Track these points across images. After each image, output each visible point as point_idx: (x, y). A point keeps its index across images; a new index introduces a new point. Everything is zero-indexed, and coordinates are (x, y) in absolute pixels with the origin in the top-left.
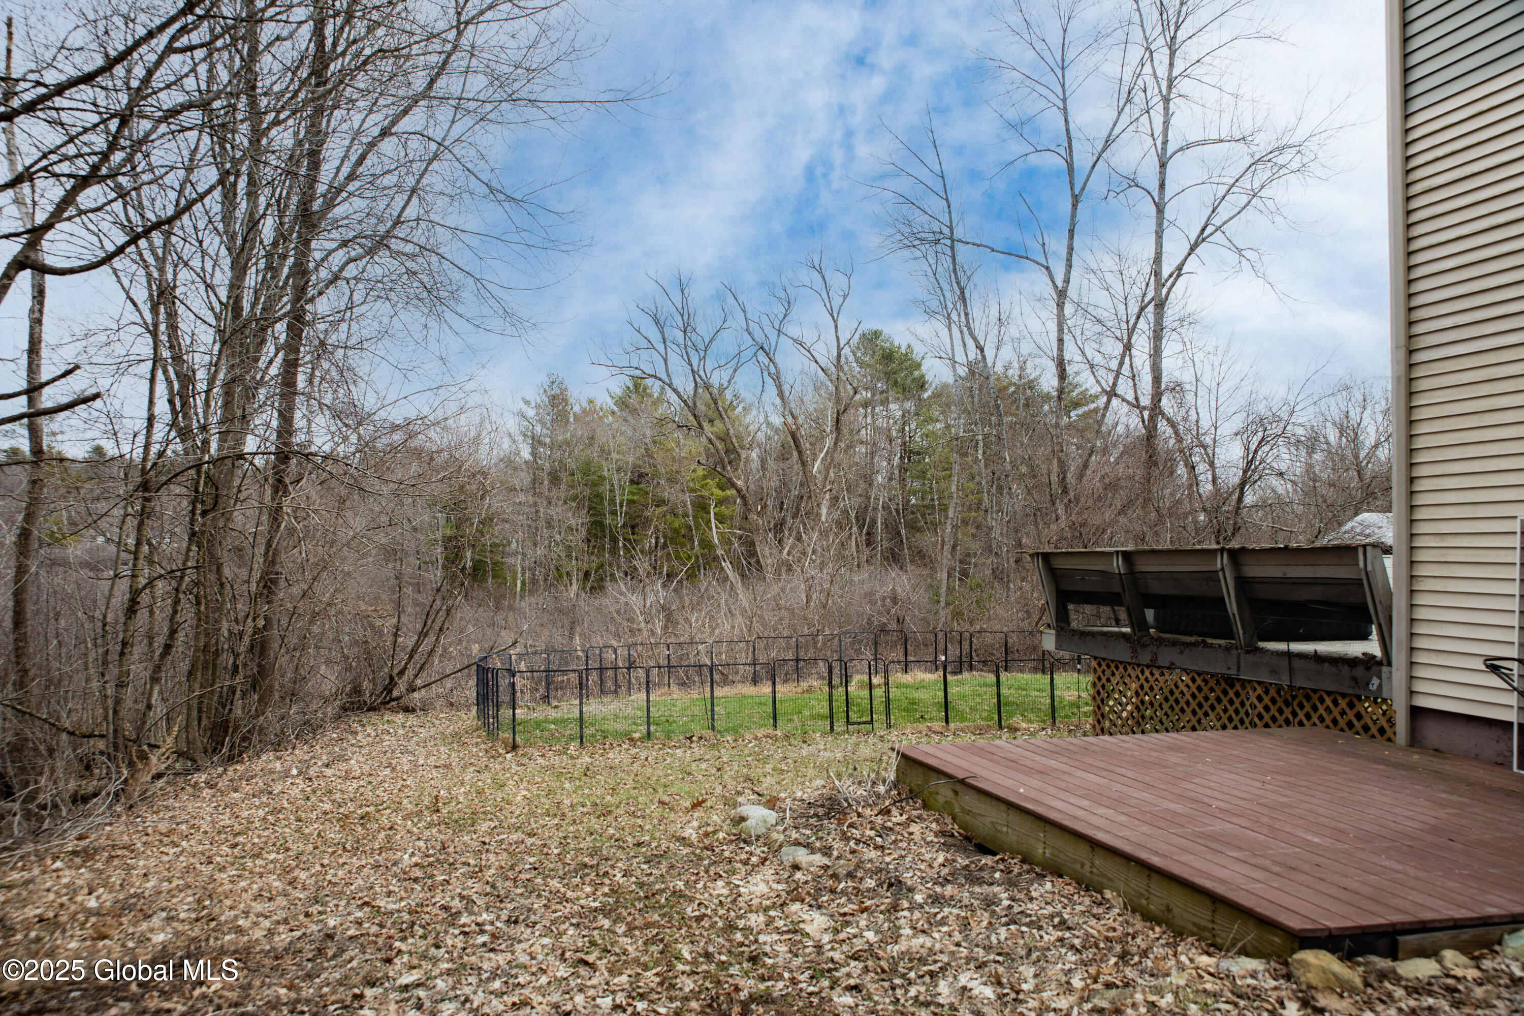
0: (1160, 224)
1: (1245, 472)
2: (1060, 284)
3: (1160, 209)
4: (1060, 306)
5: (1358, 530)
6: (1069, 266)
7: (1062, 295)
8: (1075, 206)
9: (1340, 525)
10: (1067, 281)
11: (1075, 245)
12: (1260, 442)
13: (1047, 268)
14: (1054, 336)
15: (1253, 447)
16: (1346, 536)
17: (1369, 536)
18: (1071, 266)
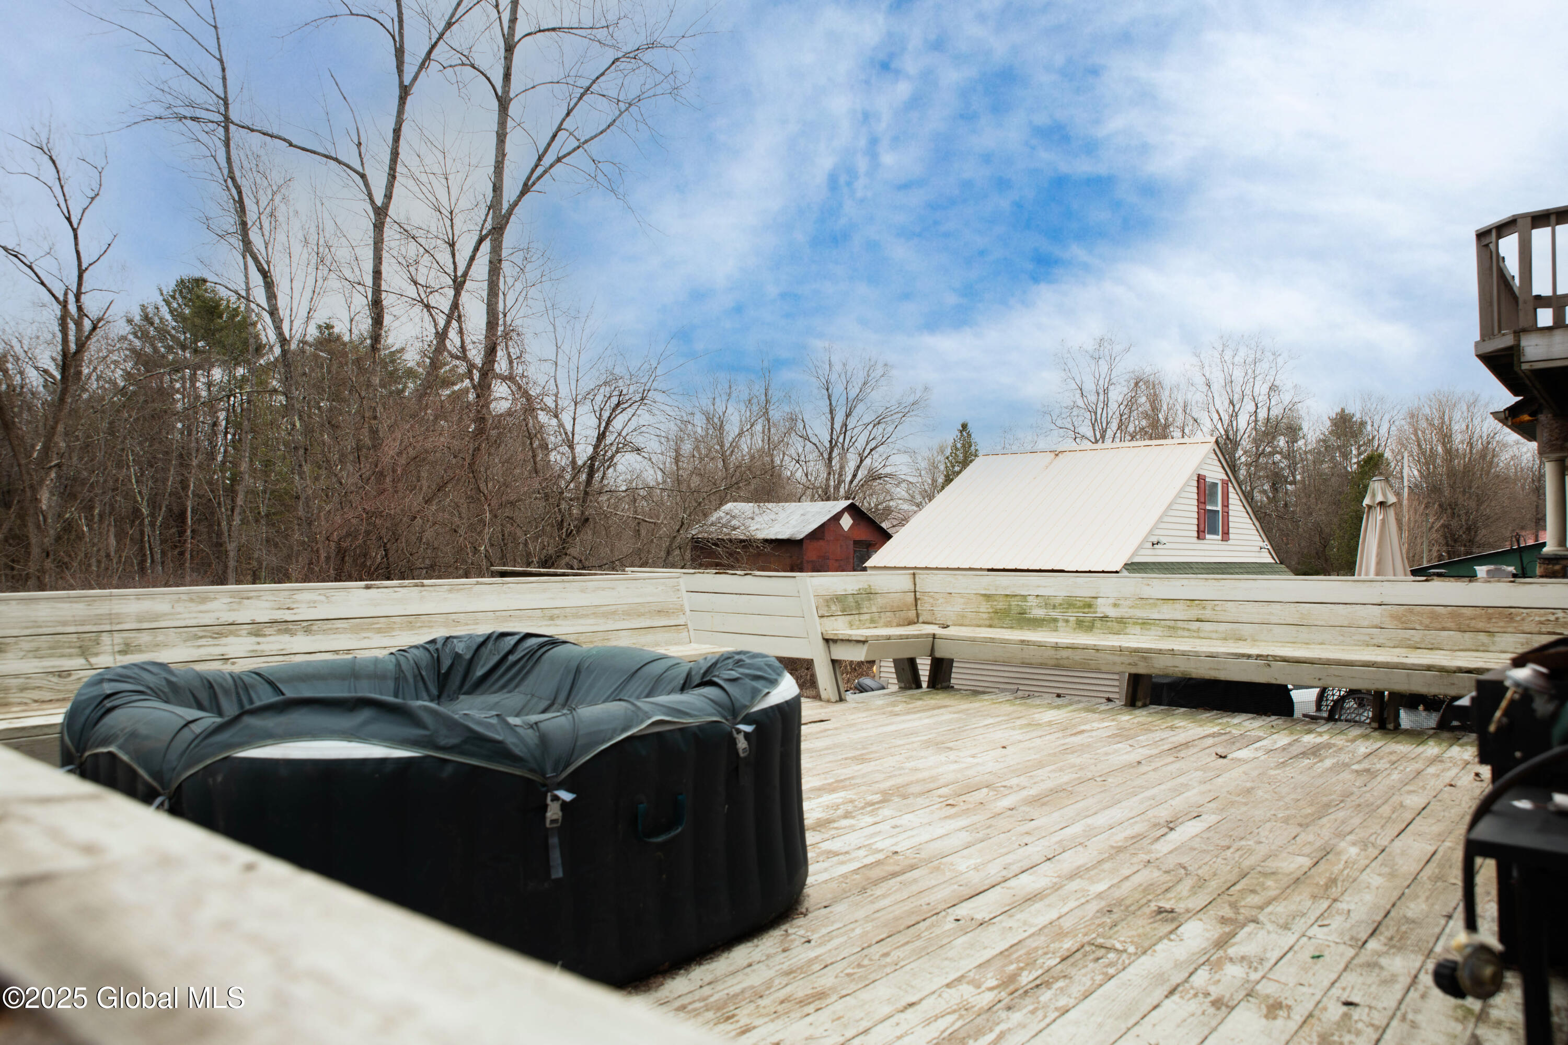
0: (502, 124)
1: (596, 447)
2: (379, 201)
3: (504, 103)
4: (379, 227)
5: (724, 521)
6: (392, 177)
7: (381, 213)
8: (403, 100)
9: (706, 515)
10: (388, 196)
11: (400, 150)
12: (614, 410)
13: (363, 176)
14: (369, 266)
15: (606, 415)
16: (713, 529)
17: (734, 529)
18: (394, 177)
